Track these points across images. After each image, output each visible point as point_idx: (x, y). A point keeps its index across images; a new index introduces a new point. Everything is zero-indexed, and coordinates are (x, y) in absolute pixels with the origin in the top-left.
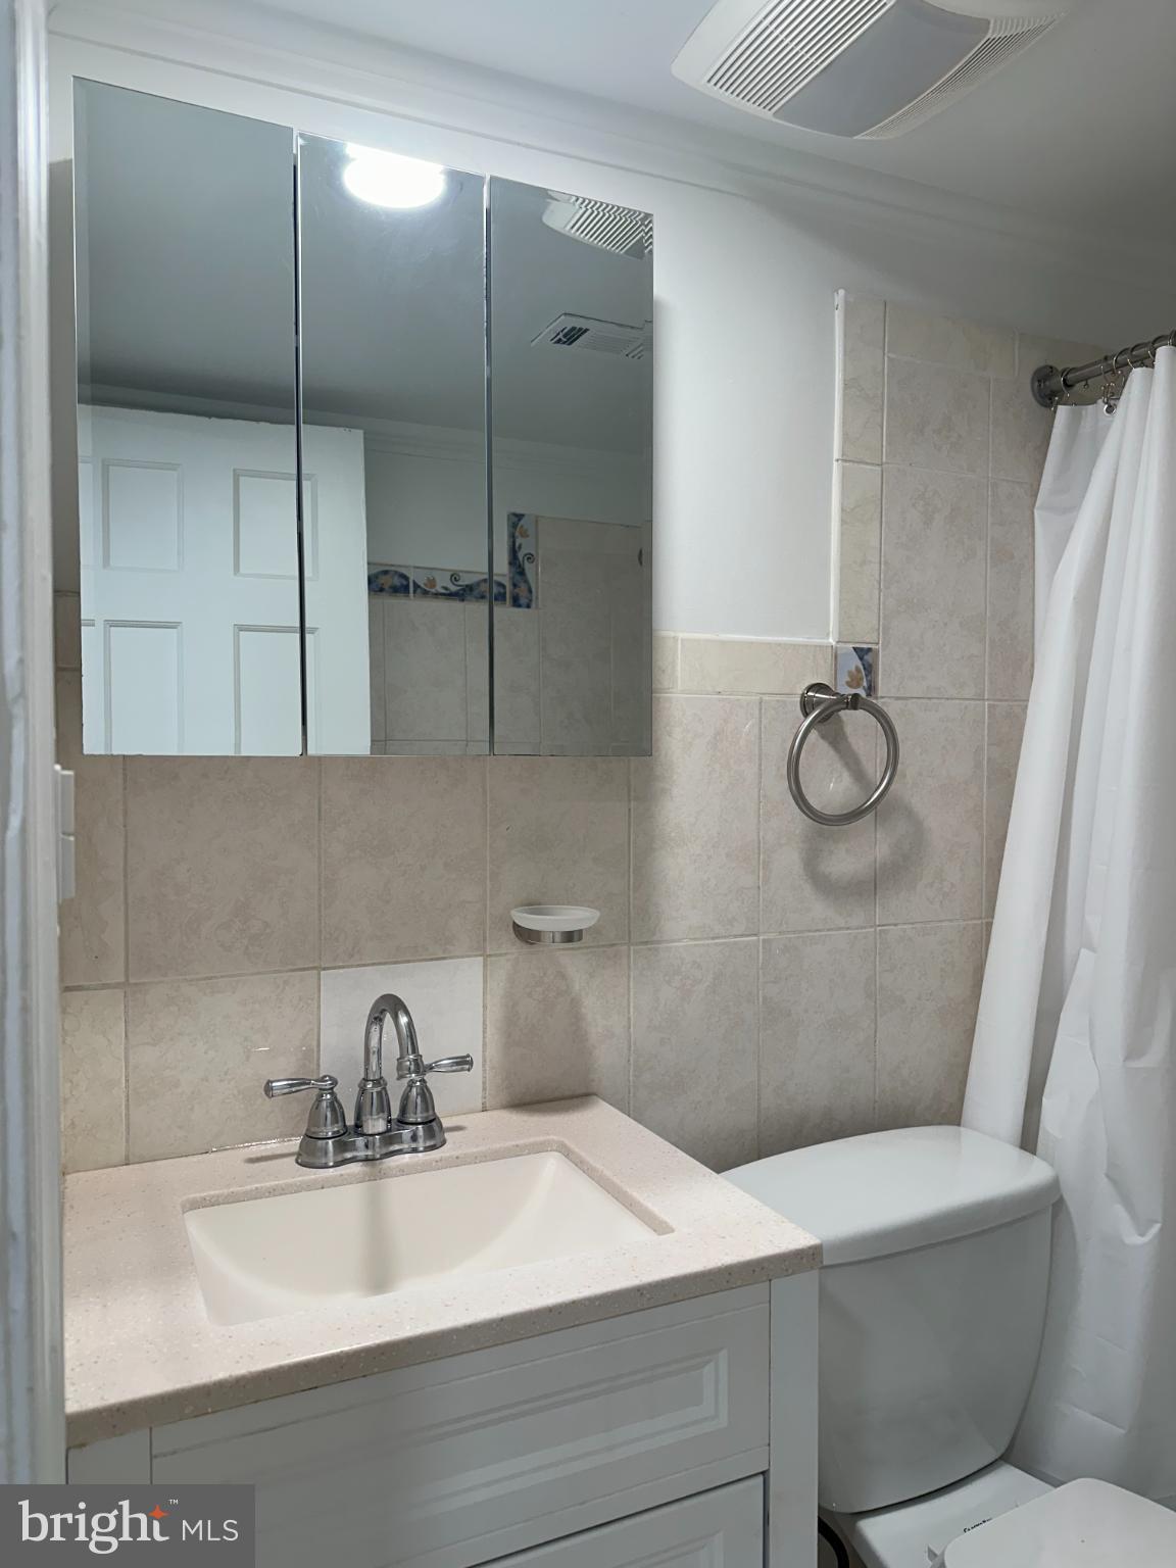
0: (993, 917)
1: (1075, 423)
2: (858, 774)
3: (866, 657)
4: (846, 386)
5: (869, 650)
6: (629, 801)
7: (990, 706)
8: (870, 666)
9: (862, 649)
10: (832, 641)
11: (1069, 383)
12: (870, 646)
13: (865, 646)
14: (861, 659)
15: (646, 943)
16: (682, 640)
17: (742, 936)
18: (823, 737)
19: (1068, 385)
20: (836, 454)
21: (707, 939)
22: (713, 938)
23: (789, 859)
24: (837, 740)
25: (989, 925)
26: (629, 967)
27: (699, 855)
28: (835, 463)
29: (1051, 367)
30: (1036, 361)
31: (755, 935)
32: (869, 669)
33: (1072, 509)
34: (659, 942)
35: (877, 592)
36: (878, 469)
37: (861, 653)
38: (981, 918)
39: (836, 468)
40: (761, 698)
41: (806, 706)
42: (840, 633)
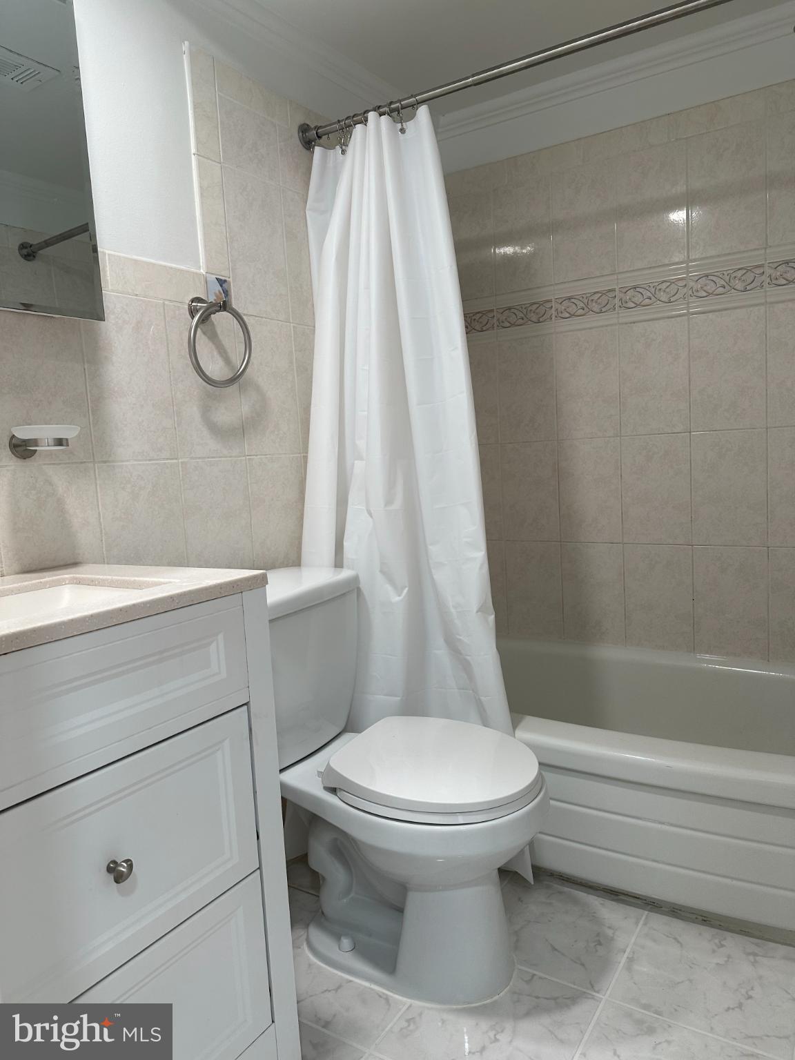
0: (307, 453)
1: (324, 159)
2: (227, 361)
3: (224, 285)
4: (195, 107)
5: (225, 281)
6: (84, 363)
7: (294, 327)
8: (227, 291)
9: (221, 280)
10: (203, 271)
11: (319, 135)
12: (226, 279)
13: (223, 278)
14: (221, 286)
15: (105, 462)
16: (109, 255)
17: (167, 459)
18: (204, 333)
19: (319, 137)
20: (193, 150)
21: (146, 460)
22: (150, 460)
23: (193, 411)
24: (213, 337)
25: (306, 458)
26: (96, 479)
27: (134, 404)
28: (193, 156)
29: (308, 125)
30: (300, 119)
31: (176, 459)
32: (226, 293)
33: (327, 211)
34: (113, 461)
35: (226, 245)
36: (220, 165)
37: (221, 282)
38: (299, 453)
39: (193, 158)
40: (164, 304)
41: (192, 313)
42: (207, 267)
